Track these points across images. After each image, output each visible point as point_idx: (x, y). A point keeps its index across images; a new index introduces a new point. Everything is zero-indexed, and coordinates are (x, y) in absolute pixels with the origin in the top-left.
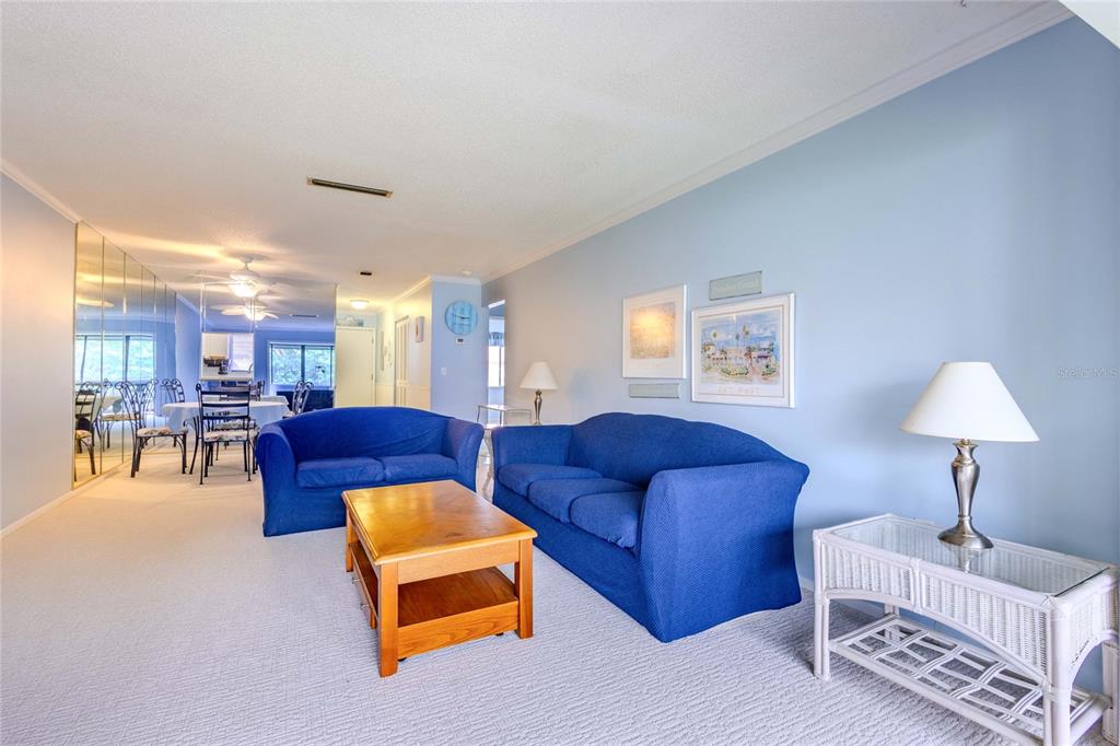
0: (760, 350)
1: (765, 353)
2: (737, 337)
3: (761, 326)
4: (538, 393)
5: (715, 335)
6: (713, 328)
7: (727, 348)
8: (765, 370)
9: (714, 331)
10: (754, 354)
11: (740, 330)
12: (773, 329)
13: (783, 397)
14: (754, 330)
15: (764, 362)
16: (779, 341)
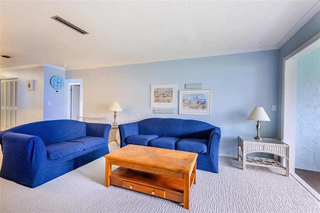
0: (201, 102)
1: (203, 103)
2: (195, 99)
3: (202, 97)
4: (115, 112)
5: (187, 98)
6: (187, 96)
7: (191, 101)
8: (203, 107)
9: (187, 97)
10: (199, 103)
11: (195, 97)
12: (205, 97)
13: (208, 113)
14: (200, 97)
15: (203, 105)
16: (207, 100)
